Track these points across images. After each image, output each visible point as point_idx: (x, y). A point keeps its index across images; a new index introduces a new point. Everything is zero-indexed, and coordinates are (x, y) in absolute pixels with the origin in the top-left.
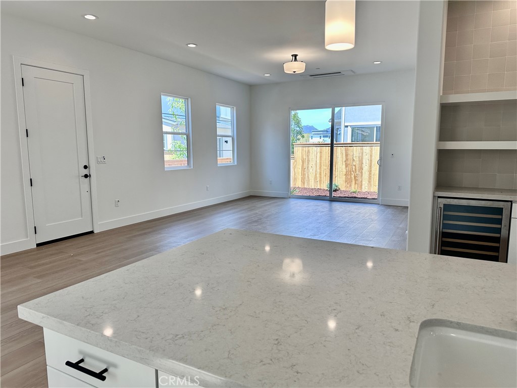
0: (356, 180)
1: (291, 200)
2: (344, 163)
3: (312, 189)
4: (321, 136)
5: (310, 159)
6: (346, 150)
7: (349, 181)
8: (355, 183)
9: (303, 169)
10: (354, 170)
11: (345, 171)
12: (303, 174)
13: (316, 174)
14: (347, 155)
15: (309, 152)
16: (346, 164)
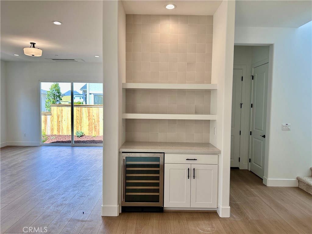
0: (95, 129)
1: (43, 147)
2: (87, 118)
3: (65, 136)
4: (80, 98)
5: (63, 115)
6: (88, 110)
7: (90, 130)
8: (95, 131)
9: (59, 122)
10: (94, 122)
11: (88, 123)
12: (59, 126)
13: (68, 126)
14: (89, 113)
15: (62, 110)
16: (88, 118)
